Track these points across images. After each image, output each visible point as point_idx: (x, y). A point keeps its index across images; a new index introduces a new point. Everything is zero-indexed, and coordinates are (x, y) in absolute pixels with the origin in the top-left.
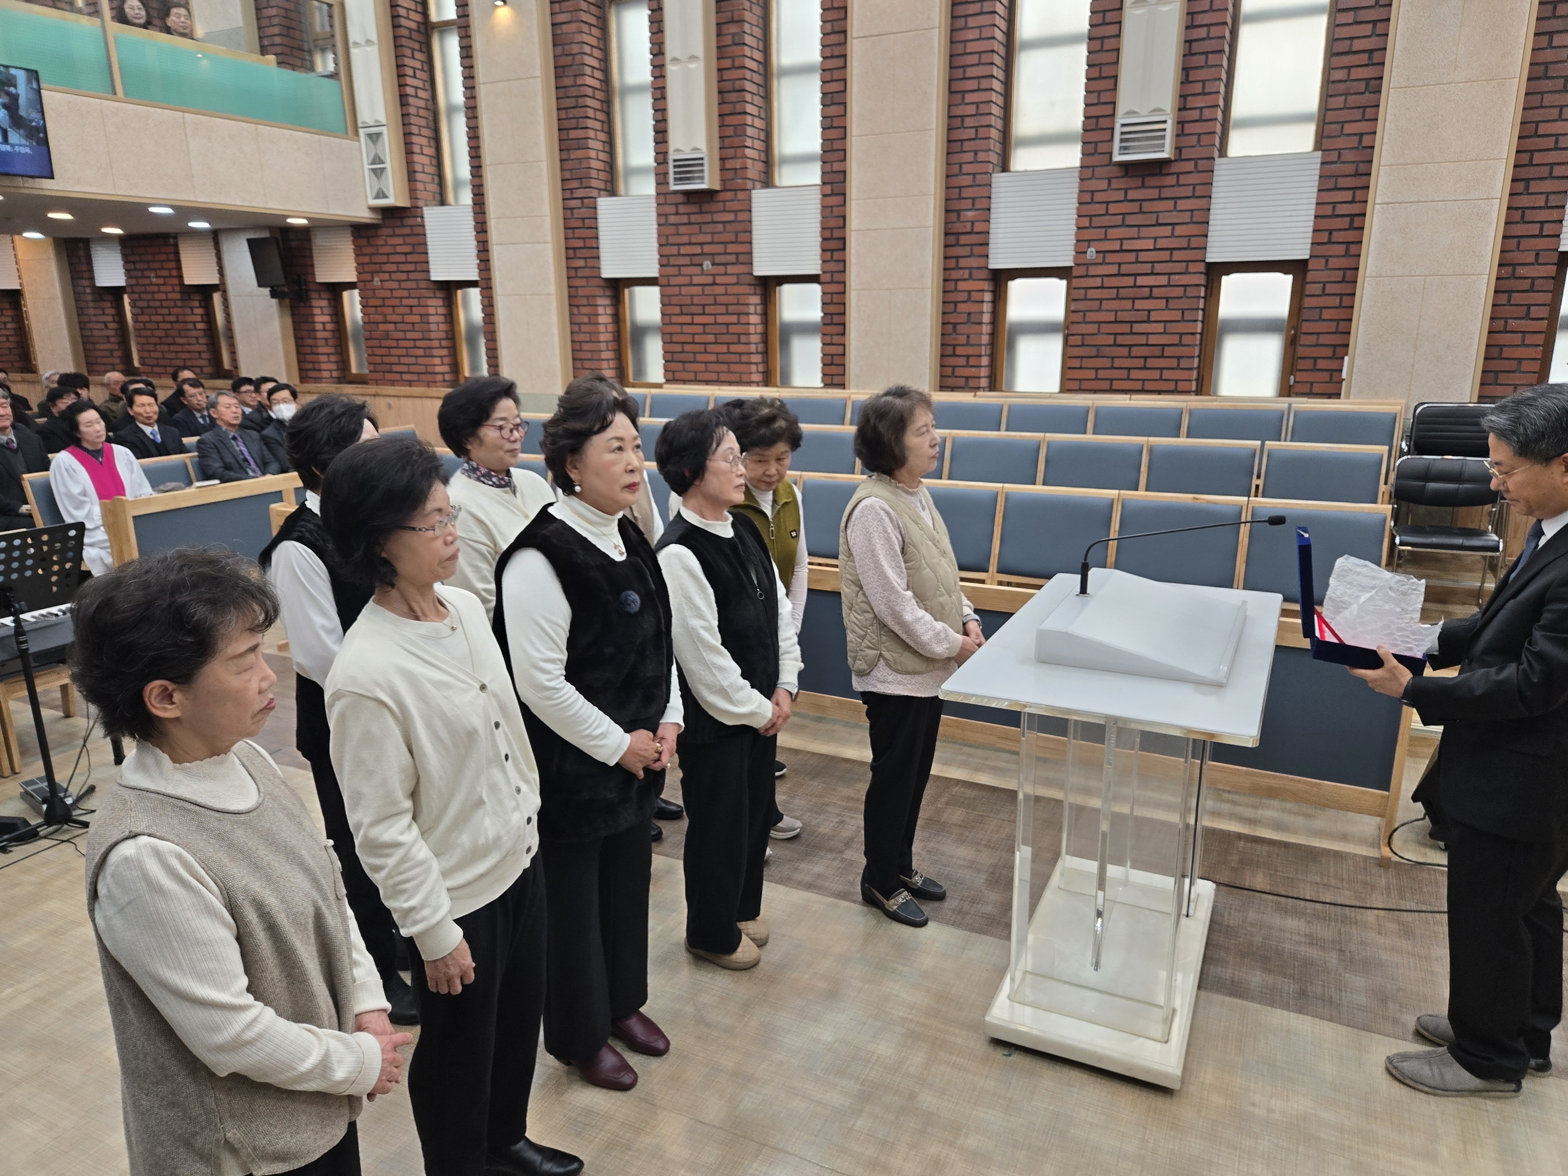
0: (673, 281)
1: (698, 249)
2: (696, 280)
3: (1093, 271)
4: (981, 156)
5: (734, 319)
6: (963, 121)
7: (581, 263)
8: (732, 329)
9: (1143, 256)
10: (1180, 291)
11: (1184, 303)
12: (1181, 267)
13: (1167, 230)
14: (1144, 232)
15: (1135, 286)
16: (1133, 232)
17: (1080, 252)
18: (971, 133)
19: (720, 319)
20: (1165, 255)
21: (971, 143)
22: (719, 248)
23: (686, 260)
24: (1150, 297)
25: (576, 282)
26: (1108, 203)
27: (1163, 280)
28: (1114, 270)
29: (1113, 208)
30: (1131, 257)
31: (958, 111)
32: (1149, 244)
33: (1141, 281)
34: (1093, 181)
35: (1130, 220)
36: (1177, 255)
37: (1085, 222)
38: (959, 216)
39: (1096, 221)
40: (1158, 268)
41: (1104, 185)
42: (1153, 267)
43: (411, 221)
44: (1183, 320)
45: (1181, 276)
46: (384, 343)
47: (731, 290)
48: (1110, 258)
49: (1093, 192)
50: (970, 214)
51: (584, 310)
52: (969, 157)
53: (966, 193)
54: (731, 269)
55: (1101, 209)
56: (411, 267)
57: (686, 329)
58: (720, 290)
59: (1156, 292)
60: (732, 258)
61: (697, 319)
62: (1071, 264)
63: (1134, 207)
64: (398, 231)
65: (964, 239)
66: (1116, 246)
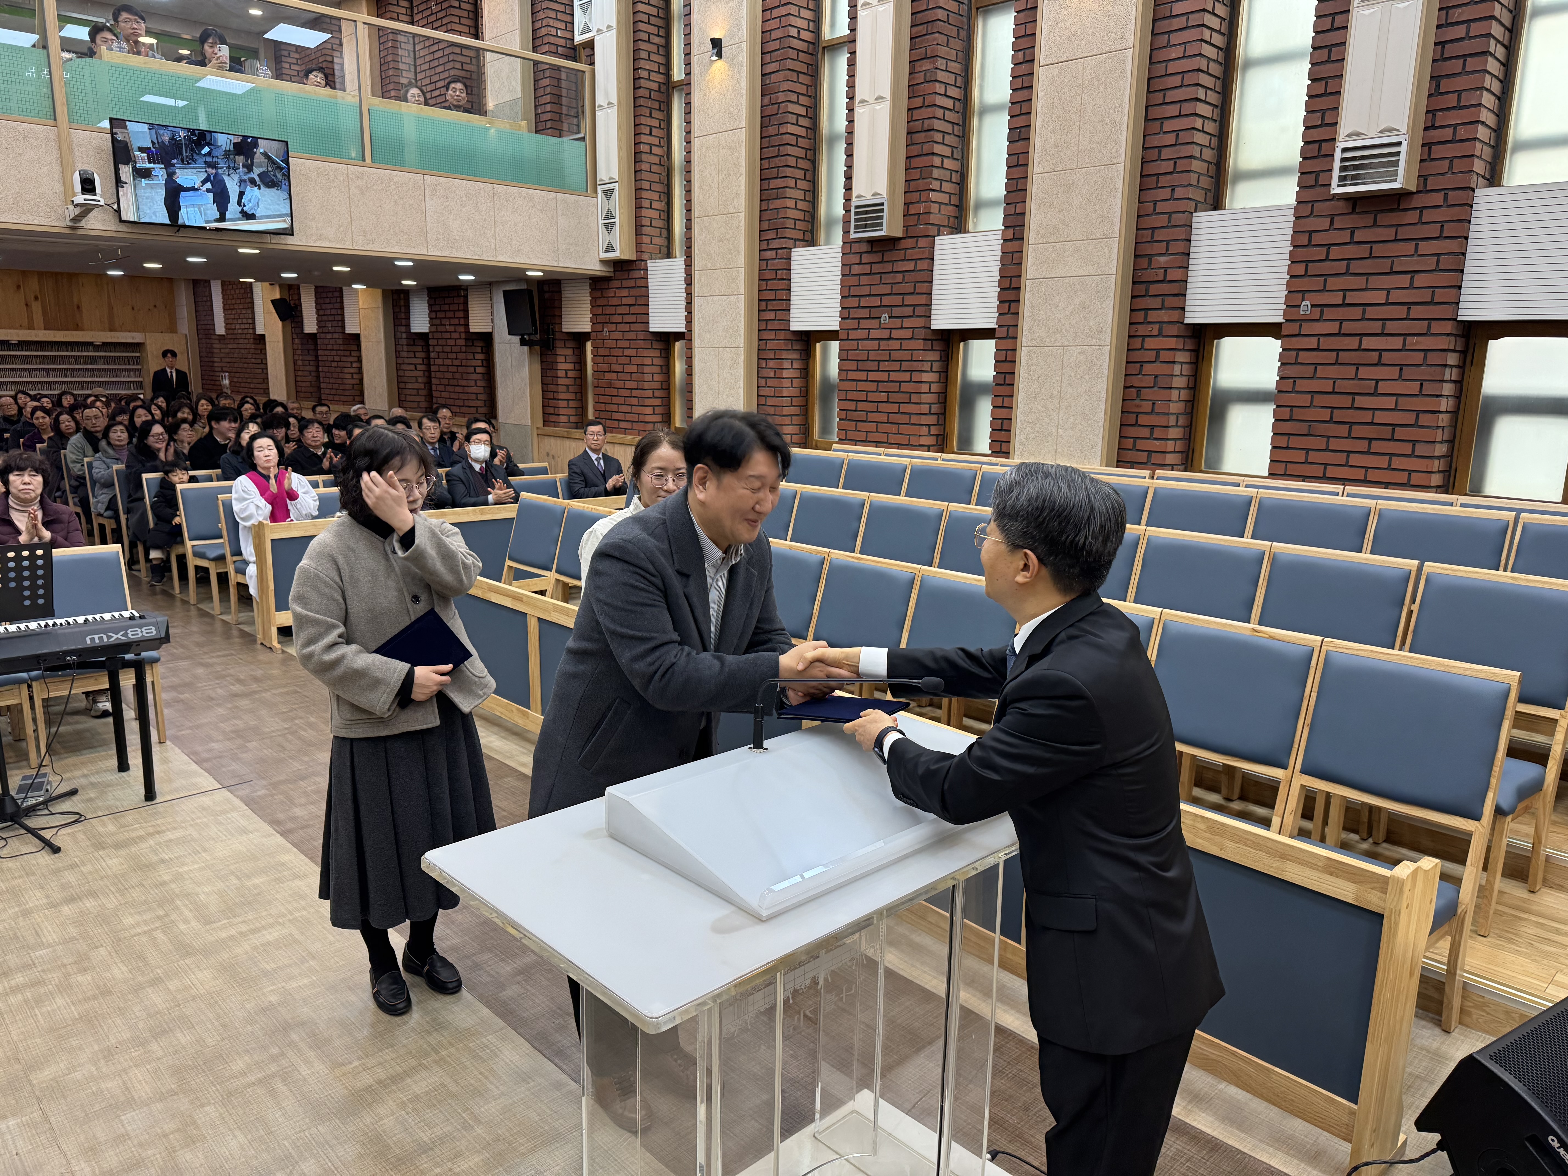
0: (853, 335)
1: (876, 302)
2: (874, 334)
3: (1306, 329)
4: (1179, 192)
5: (906, 376)
6: (1160, 153)
7: (771, 315)
8: (905, 387)
9: (1371, 312)
10: (1418, 358)
11: (1425, 373)
12: (1422, 326)
13: (1405, 280)
14: (1374, 281)
15: (1359, 349)
16: (1360, 282)
17: (1291, 306)
18: (1168, 166)
19: (894, 376)
20: (1401, 312)
21: (1169, 177)
22: (897, 300)
23: (865, 313)
24: (1379, 364)
25: (766, 335)
26: (1329, 245)
27: (1397, 343)
28: (1334, 328)
29: (1335, 253)
30: (1357, 312)
31: (1155, 141)
32: (1381, 297)
33: (1367, 343)
34: (1311, 219)
35: (1355, 267)
36: (1416, 311)
37: (1300, 269)
38: (1150, 263)
39: (1313, 269)
40: (1391, 327)
41: (1325, 223)
42: (1383, 326)
43: (635, 274)
44: (1420, 394)
45: (1420, 338)
46: (608, 391)
47: (907, 345)
48: (1329, 313)
49: (1311, 233)
50: (1163, 259)
51: (771, 364)
52: (1165, 193)
53: (1160, 235)
54: (907, 323)
55: (1321, 253)
56: (632, 319)
57: (862, 386)
58: (896, 345)
59: (1387, 357)
60: (908, 311)
61: (873, 376)
62: (1280, 319)
63: (1363, 251)
64: (626, 283)
65: (1154, 289)
66: (1338, 299)
